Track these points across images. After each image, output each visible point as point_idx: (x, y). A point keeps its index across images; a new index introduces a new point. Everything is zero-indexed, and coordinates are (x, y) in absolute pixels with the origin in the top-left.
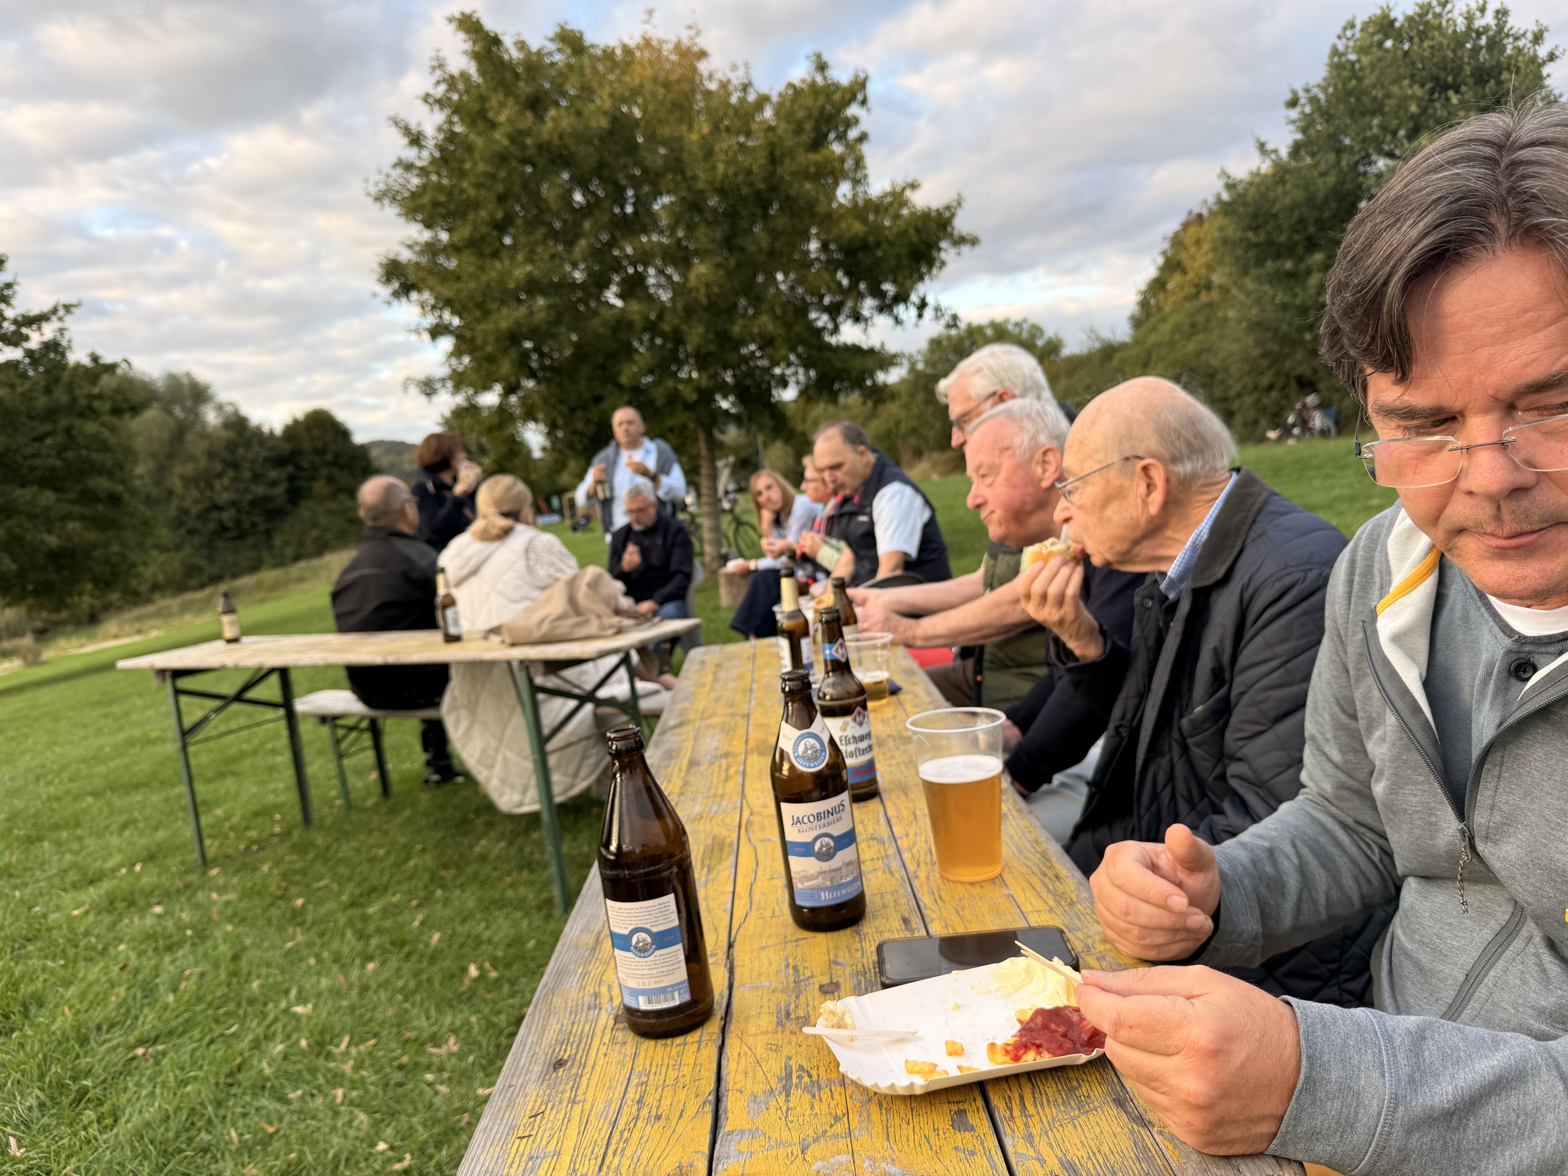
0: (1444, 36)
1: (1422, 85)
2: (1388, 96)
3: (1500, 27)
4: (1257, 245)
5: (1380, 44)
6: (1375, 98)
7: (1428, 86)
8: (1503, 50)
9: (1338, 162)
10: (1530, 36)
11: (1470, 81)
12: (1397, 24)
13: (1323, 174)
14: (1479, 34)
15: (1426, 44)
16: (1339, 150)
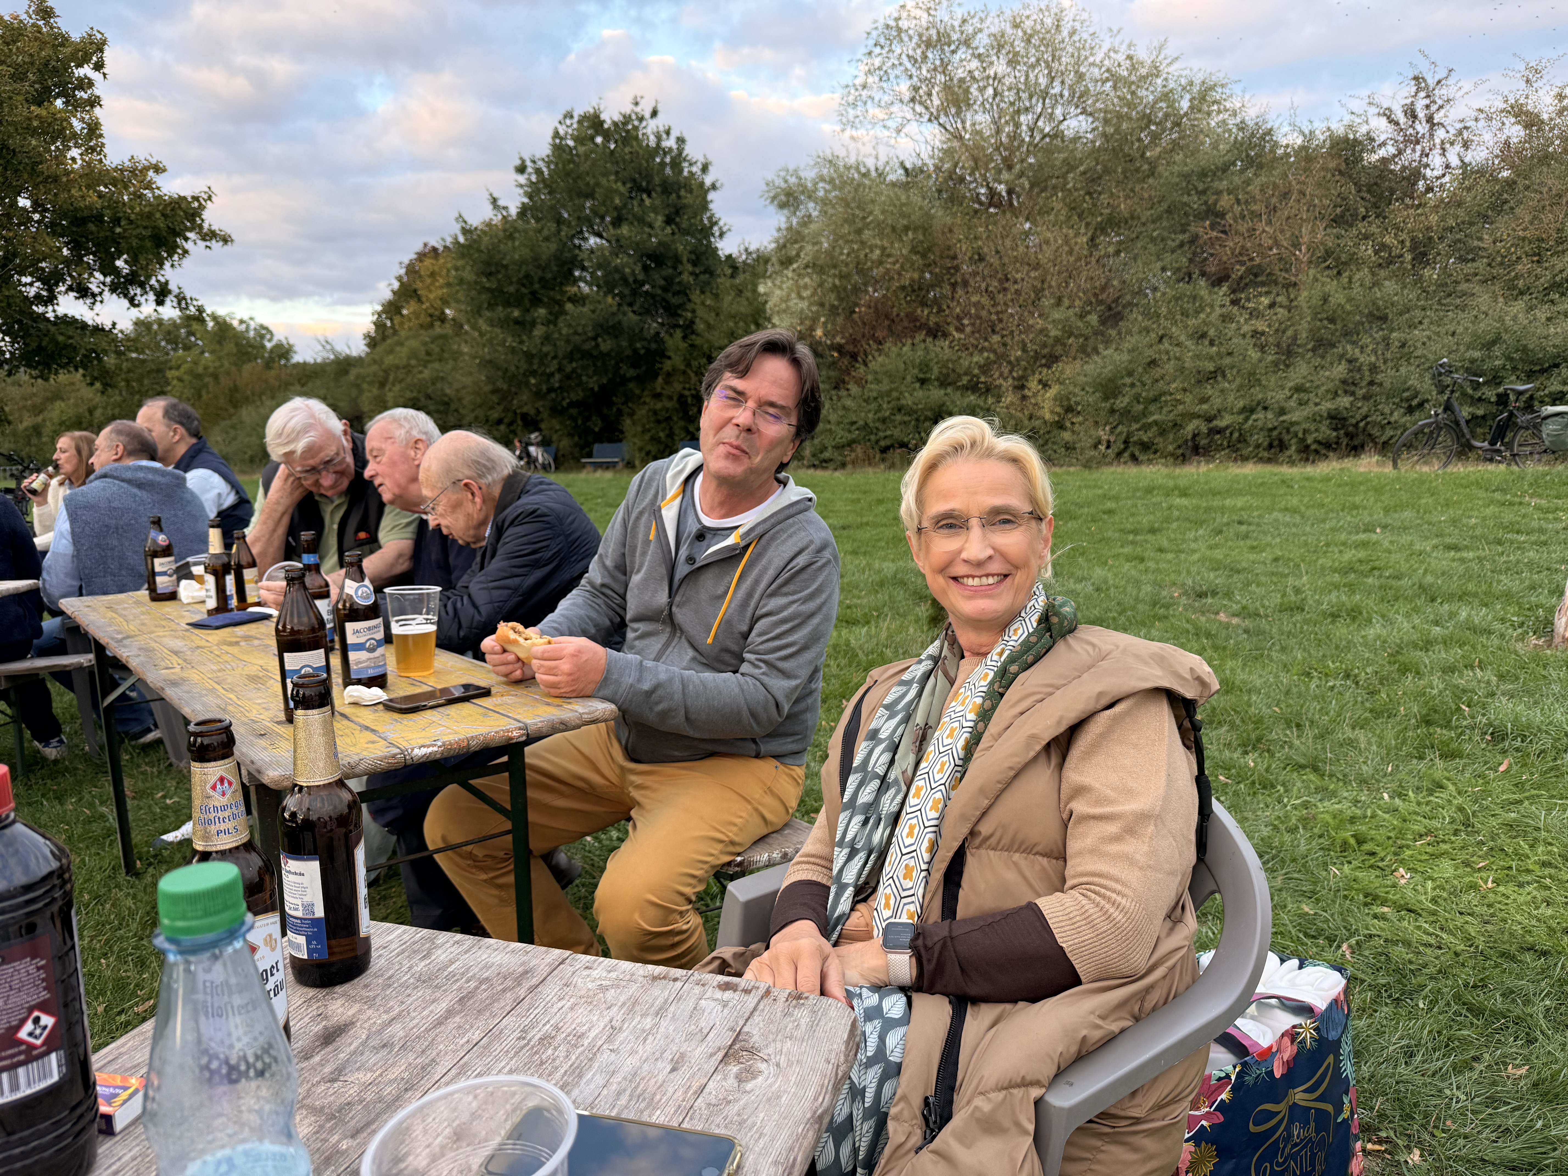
0: (641, 146)
1: (624, 183)
2: (598, 184)
3: (680, 151)
4: (489, 290)
5: (592, 139)
6: (588, 184)
7: (629, 185)
8: (681, 171)
9: (559, 231)
10: (699, 165)
11: (659, 189)
12: (606, 126)
13: (547, 239)
14: (665, 153)
15: (627, 150)
16: (559, 221)
